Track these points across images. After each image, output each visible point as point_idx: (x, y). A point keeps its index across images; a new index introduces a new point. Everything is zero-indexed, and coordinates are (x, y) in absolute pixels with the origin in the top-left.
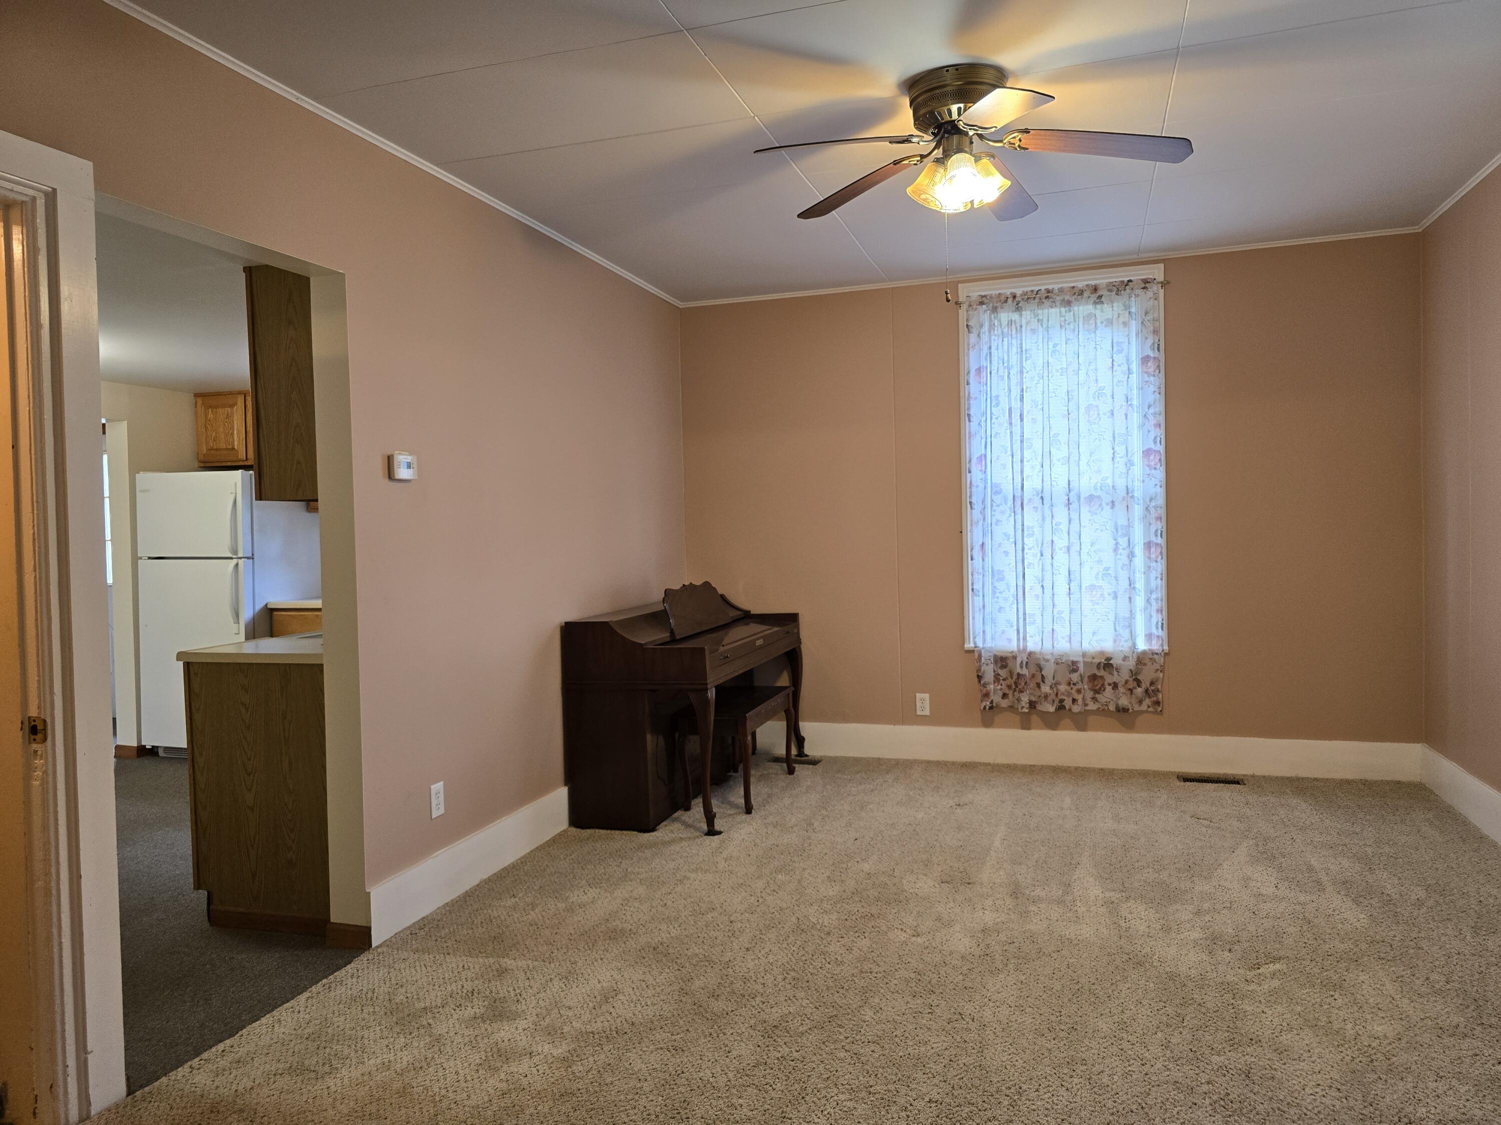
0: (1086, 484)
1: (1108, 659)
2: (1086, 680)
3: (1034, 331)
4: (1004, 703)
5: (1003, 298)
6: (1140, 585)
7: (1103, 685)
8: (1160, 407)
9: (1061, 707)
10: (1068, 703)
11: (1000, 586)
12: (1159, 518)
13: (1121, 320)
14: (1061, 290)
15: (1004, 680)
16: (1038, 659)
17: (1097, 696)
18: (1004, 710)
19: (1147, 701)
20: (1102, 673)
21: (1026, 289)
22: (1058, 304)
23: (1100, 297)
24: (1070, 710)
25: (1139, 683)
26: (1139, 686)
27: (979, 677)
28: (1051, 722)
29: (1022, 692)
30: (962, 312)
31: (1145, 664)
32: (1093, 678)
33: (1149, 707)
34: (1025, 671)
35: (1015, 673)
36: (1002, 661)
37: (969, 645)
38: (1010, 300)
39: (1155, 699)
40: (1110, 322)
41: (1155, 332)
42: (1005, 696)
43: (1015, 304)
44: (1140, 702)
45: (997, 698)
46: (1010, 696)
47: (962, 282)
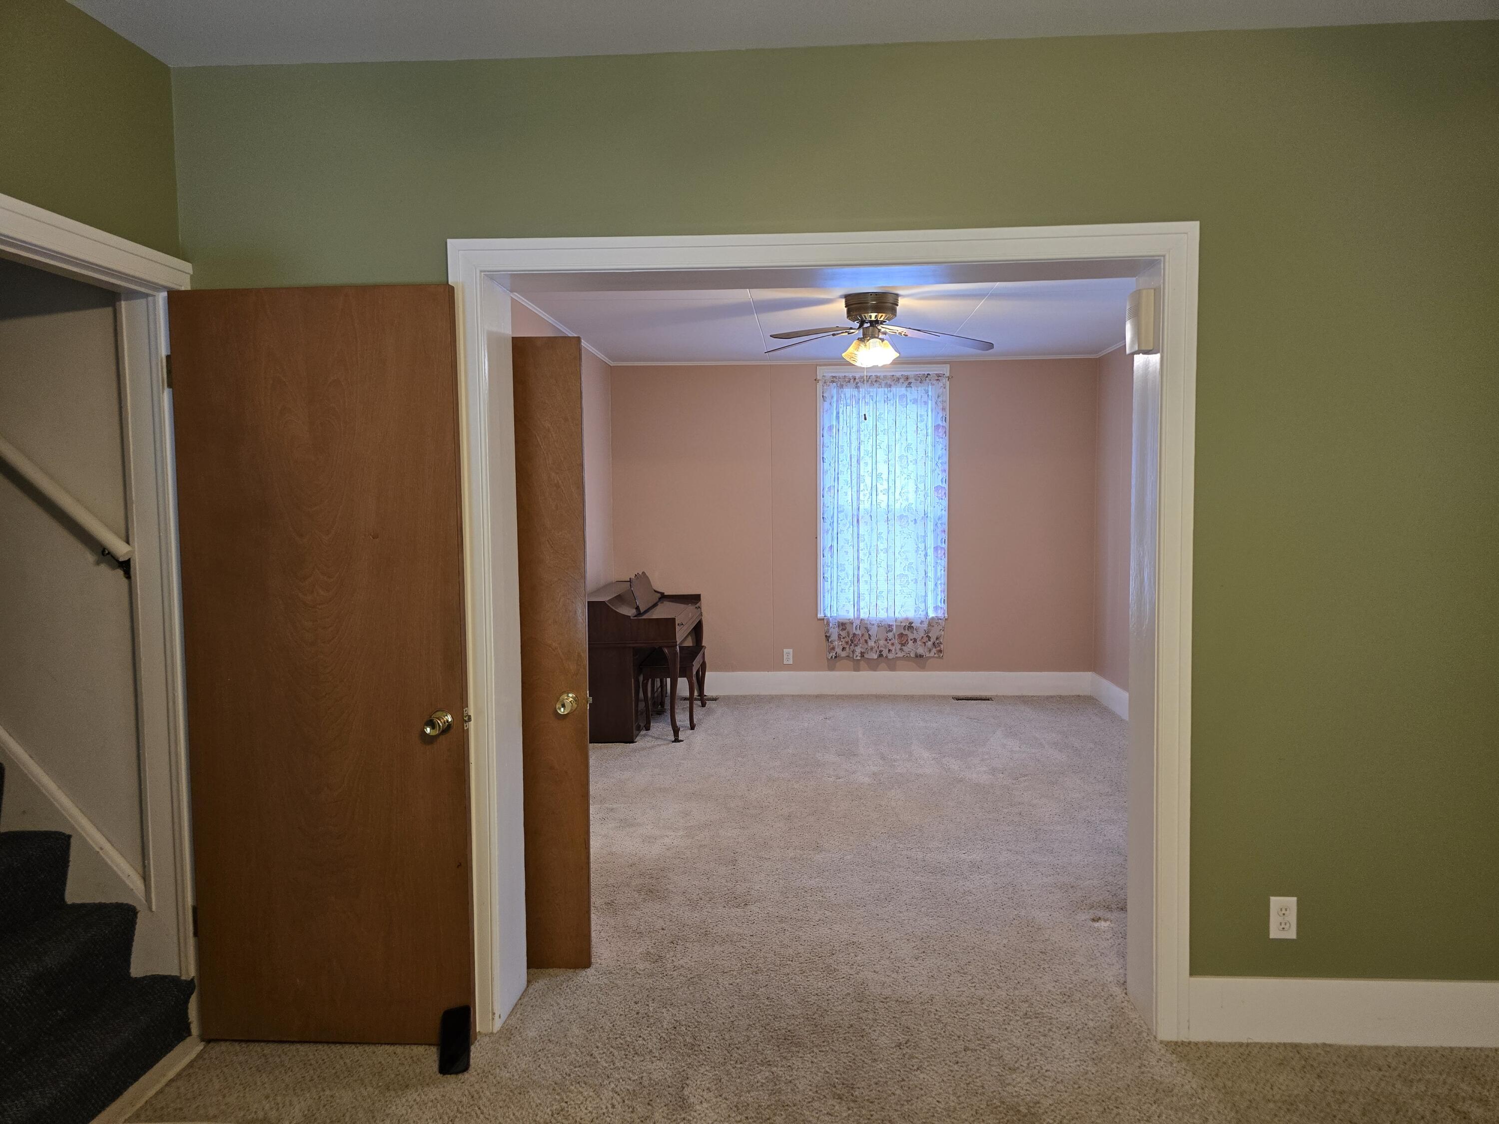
0: (899, 506)
1: (911, 623)
2: (896, 637)
3: (867, 403)
4: (844, 654)
5: (847, 379)
6: (931, 574)
7: (907, 640)
8: (946, 459)
9: (881, 655)
10: (885, 653)
11: (842, 574)
12: (944, 531)
13: (923, 400)
14: (885, 377)
15: (843, 638)
16: (866, 624)
17: (903, 647)
18: (843, 658)
19: (934, 650)
20: (906, 632)
22: (883, 385)
23: (910, 383)
24: (886, 657)
25: (929, 637)
26: (929, 640)
27: (827, 637)
28: (873, 666)
29: (857, 646)
30: (819, 385)
31: (933, 626)
32: (901, 635)
33: (935, 654)
34: (858, 632)
35: (851, 633)
36: (843, 625)
37: (821, 615)
38: (852, 381)
39: (939, 648)
40: (915, 401)
41: (944, 409)
42: (844, 649)
43: (855, 384)
44: (930, 651)
45: (838, 650)
46: (847, 649)
47: (820, 365)
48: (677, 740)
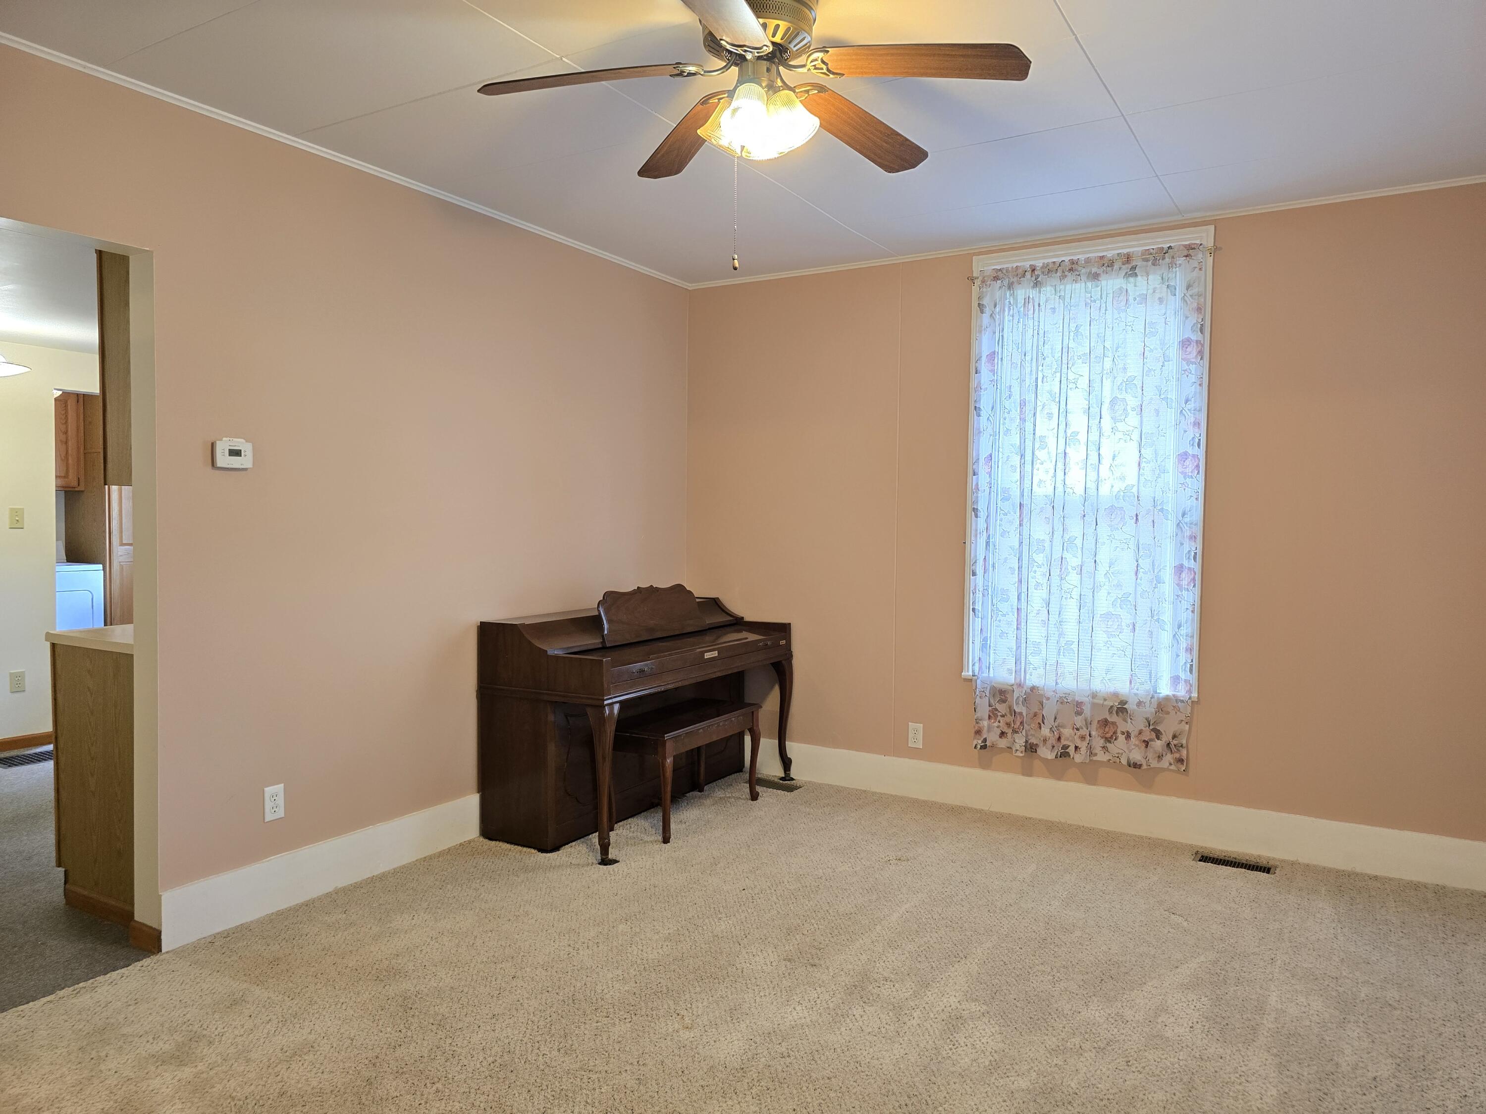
0: (1107, 490)
1: (1122, 703)
2: (1095, 724)
3: (1054, 310)
4: (1003, 743)
5: (1020, 271)
6: (1166, 616)
7: (1115, 733)
8: (1200, 401)
9: (1065, 755)
10: (1072, 752)
12: (1193, 538)
13: (1157, 295)
14: (1088, 261)
15: (1003, 716)
16: (1042, 696)
17: (1108, 745)
18: (1002, 750)
19: (1169, 758)
21: (1046, 261)
22: (1084, 277)
23: (1134, 268)
24: (1074, 759)
25: (1158, 734)
26: (1158, 738)
28: (1057, 771)
29: (1017, 732)
30: (975, 288)
31: (1168, 713)
32: (1105, 723)
33: (1171, 764)
34: (1025, 709)
35: (1013, 710)
36: (1001, 694)
37: (967, 673)
38: (1028, 275)
39: (1177, 755)
40: (1144, 298)
41: (1199, 310)
42: (1003, 734)
43: (1033, 279)
44: (1160, 757)
45: (993, 737)
47: (974, 254)
48: (605, 861)
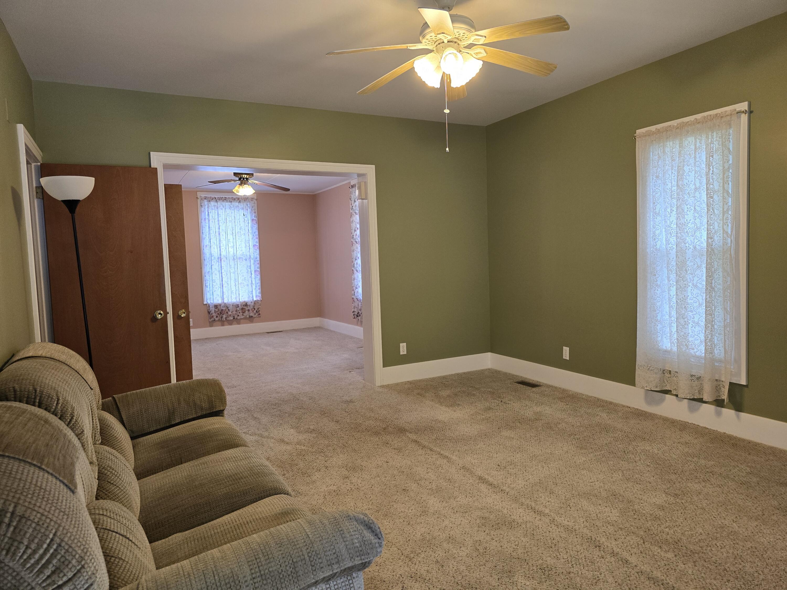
0: (239, 253)
1: (246, 303)
3: (222, 209)
4: (217, 319)
5: (212, 198)
6: (254, 282)
7: (245, 310)
8: (257, 233)
9: (234, 318)
10: (235, 317)
11: (214, 284)
12: (258, 264)
13: (246, 208)
14: (229, 198)
15: (217, 312)
16: (227, 305)
17: (244, 314)
18: (217, 321)
19: (257, 314)
20: (245, 307)
21: (219, 196)
22: (228, 201)
23: (240, 201)
24: (237, 318)
25: (254, 309)
27: (209, 313)
28: (230, 323)
29: (223, 315)
30: (199, 201)
31: (256, 304)
32: (242, 309)
33: (257, 316)
34: (224, 309)
35: (220, 309)
36: (216, 306)
37: (205, 303)
38: (214, 199)
39: (259, 313)
40: (243, 209)
41: (255, 212)
42: (217, 317)
44: (255, 314)
45: (215, 317)
46: (219, 317)
47: (198, 191)
